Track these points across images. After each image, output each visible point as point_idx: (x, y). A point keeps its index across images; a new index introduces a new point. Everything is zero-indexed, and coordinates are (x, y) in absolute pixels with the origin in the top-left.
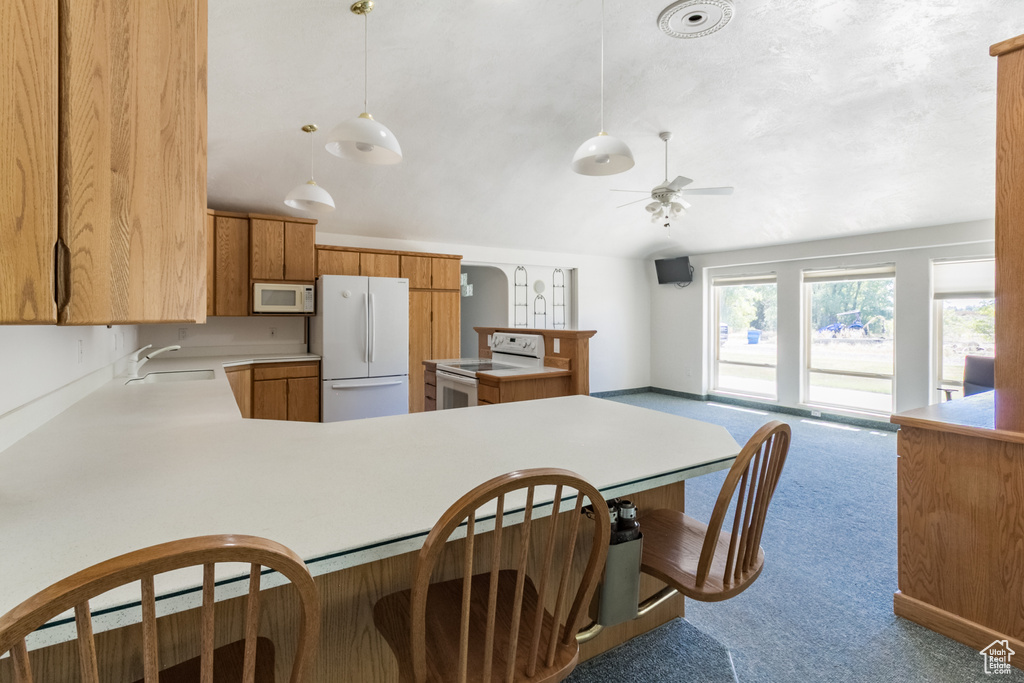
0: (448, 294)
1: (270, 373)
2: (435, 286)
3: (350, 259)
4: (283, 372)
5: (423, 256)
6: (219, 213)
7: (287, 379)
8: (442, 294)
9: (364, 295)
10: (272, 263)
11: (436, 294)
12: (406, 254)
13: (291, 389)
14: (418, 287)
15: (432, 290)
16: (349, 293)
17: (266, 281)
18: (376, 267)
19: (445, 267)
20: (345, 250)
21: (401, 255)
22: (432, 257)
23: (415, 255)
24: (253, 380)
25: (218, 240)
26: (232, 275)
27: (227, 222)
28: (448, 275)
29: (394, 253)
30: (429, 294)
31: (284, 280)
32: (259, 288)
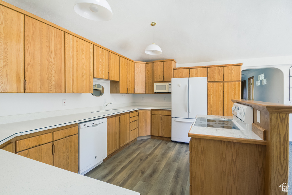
0: (233, 83)
1: (156, 113)
2: (225, 80)
3: (185, 72)
4: (160, 113)
5: (219, 66)
6: (147, 62)
7: (161, 115)
8: (230, 83)
9: (186, 85)
10: (160, 76)
11: (226, 84)
12: (210, 67)
13: (162, 119)
14: (216, 80)
15: (224, 81)
16: (181, 85)
17: (158, 82)
18: (196, 74)
19: (231, 70)
20: (184, 68)
21: (208, 67)
22: (224, 66)
23: (215, 67)
24: (151, 115)
25: (147, 71)
26: (150, 81)
27: (149, 65)
28: (233, 74)
29: (205, 67)
30: (222, 84)
31: (163, 82)
32: (155, 84)
